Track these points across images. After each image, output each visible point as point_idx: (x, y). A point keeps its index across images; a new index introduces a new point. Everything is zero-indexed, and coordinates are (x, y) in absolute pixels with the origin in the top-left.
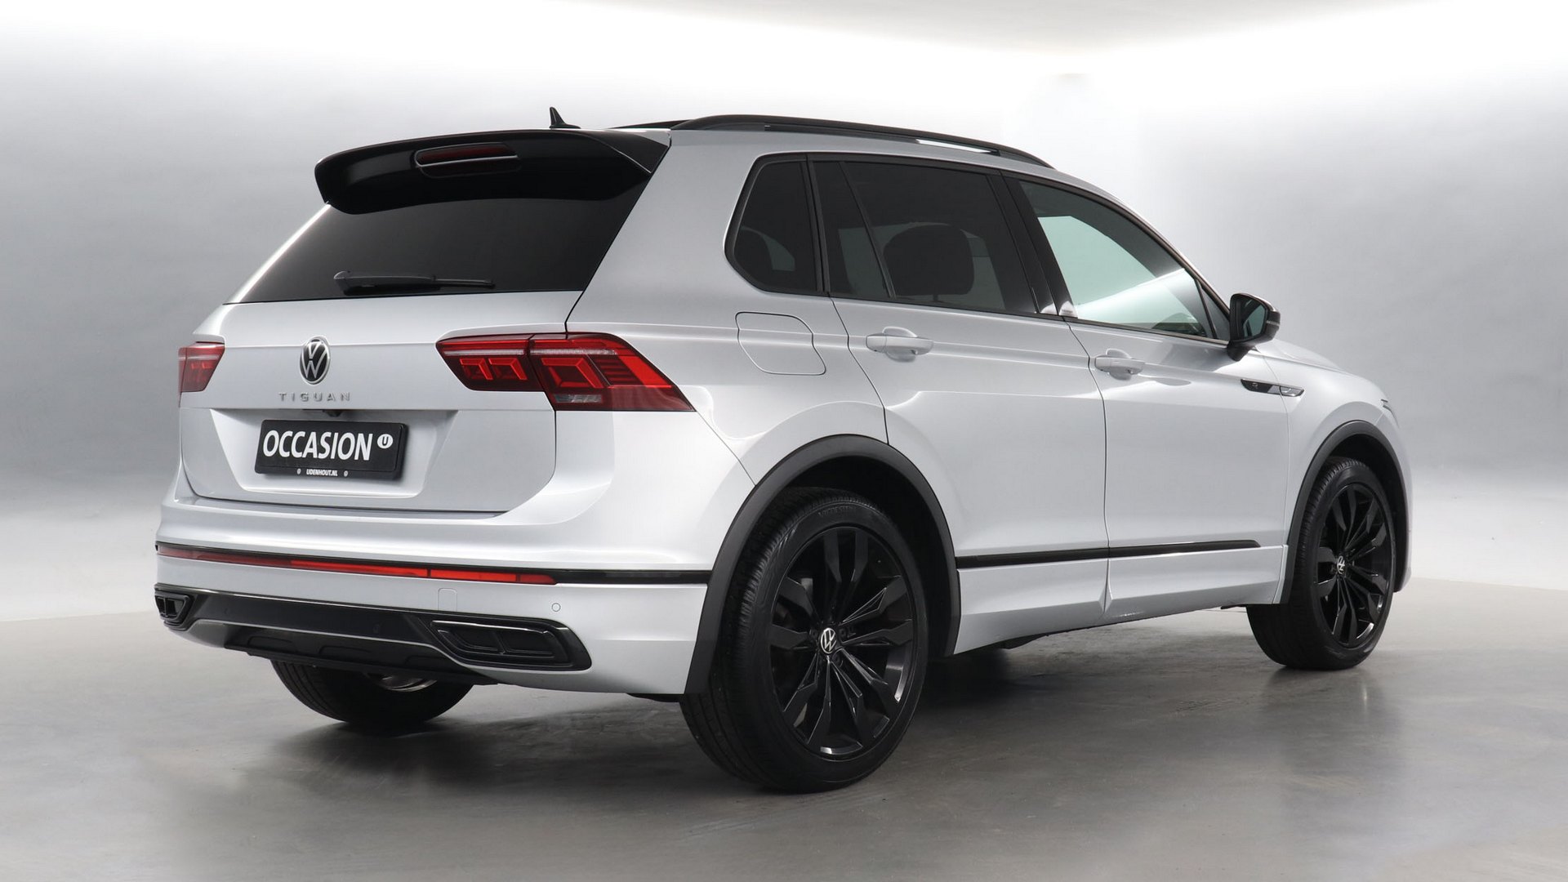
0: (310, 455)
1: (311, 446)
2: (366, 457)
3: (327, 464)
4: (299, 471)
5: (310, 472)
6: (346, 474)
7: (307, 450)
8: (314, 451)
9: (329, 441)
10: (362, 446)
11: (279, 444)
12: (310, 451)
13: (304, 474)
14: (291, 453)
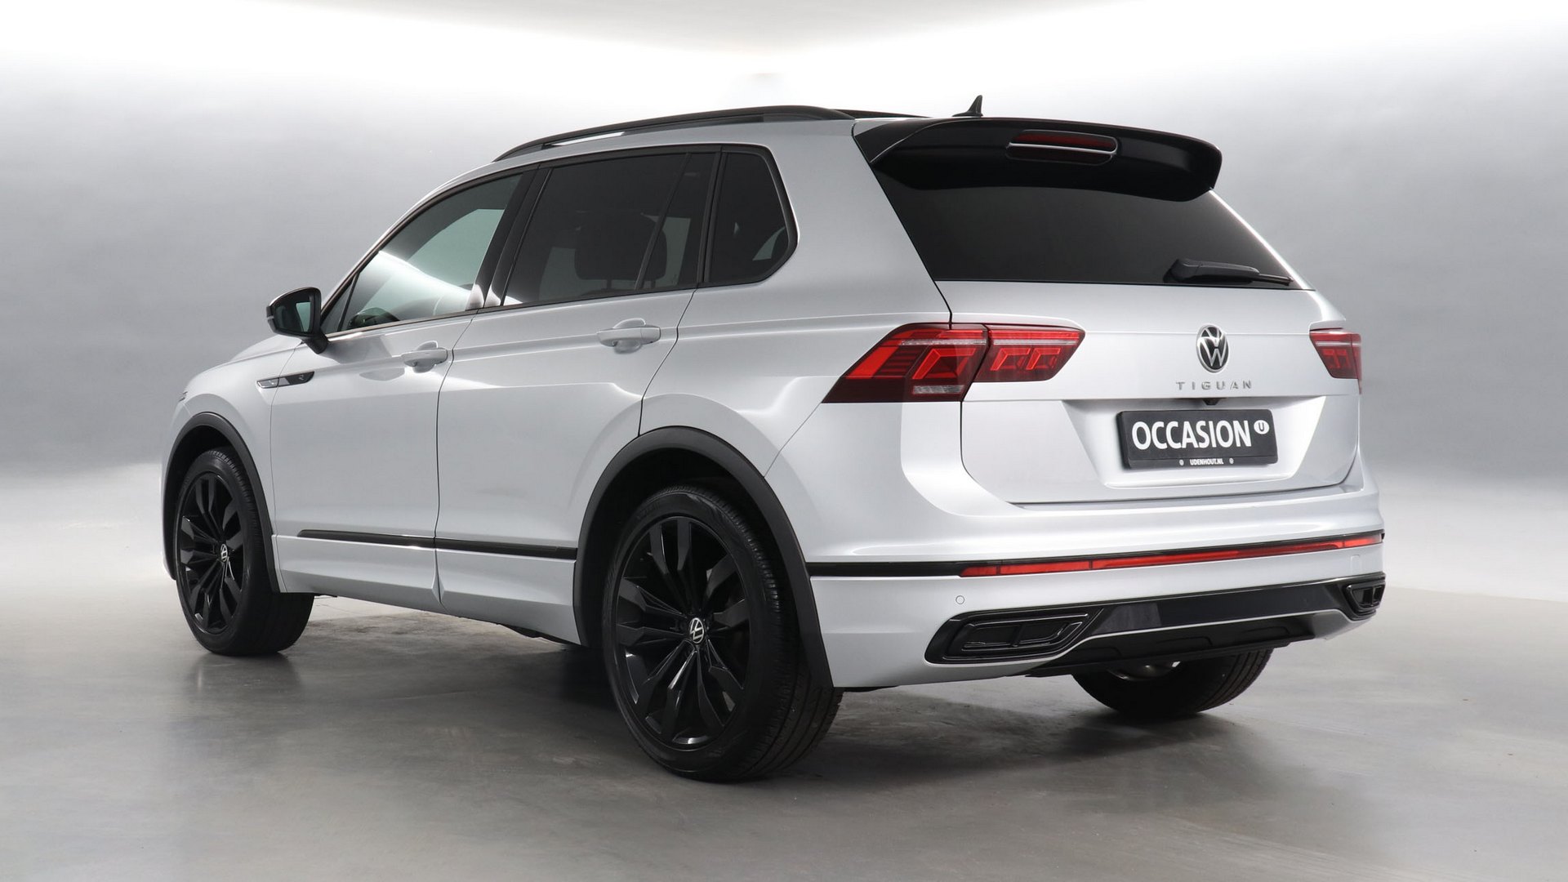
0: (1190, 445)
1: (1188, 436)
2: (1248, 443)
3: (1209, 453)
4: (1182, 462)
5: (1193, 462)
6: (1231, 461)
7: (1185, 440)
8: (1193, 440)
9: (1206, 429)
10: (1240, 434)
11: (1151, 435)
12: (1189, 440)
13: (1187, 465)
14: (1168, 444)
